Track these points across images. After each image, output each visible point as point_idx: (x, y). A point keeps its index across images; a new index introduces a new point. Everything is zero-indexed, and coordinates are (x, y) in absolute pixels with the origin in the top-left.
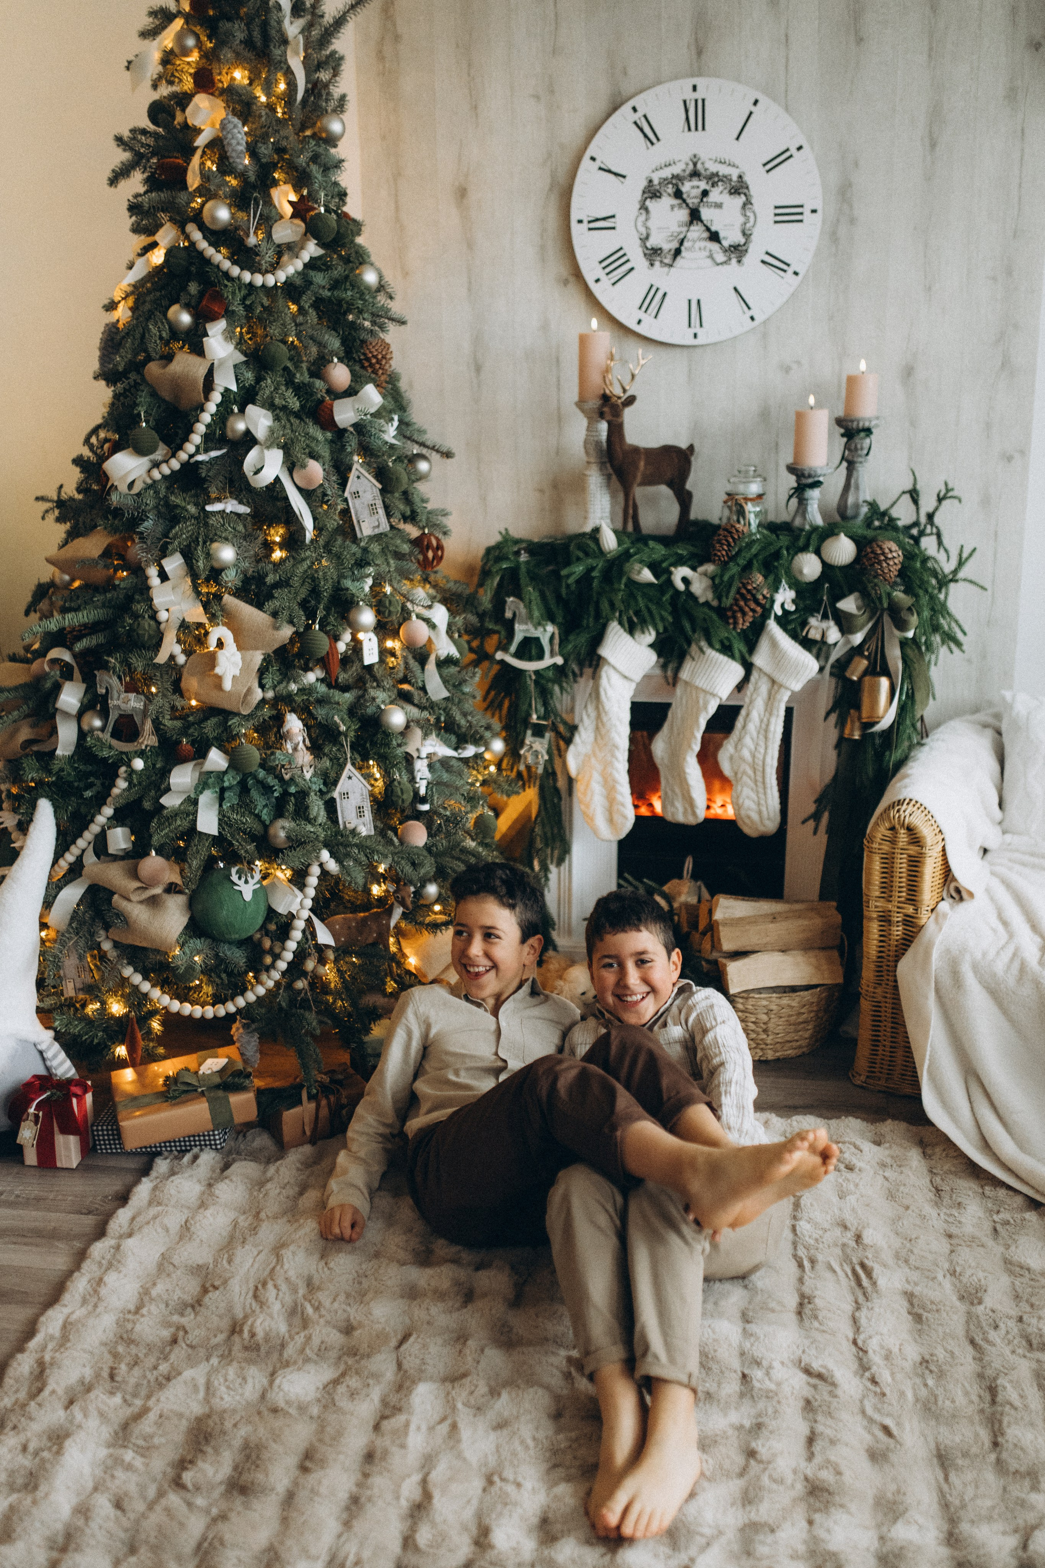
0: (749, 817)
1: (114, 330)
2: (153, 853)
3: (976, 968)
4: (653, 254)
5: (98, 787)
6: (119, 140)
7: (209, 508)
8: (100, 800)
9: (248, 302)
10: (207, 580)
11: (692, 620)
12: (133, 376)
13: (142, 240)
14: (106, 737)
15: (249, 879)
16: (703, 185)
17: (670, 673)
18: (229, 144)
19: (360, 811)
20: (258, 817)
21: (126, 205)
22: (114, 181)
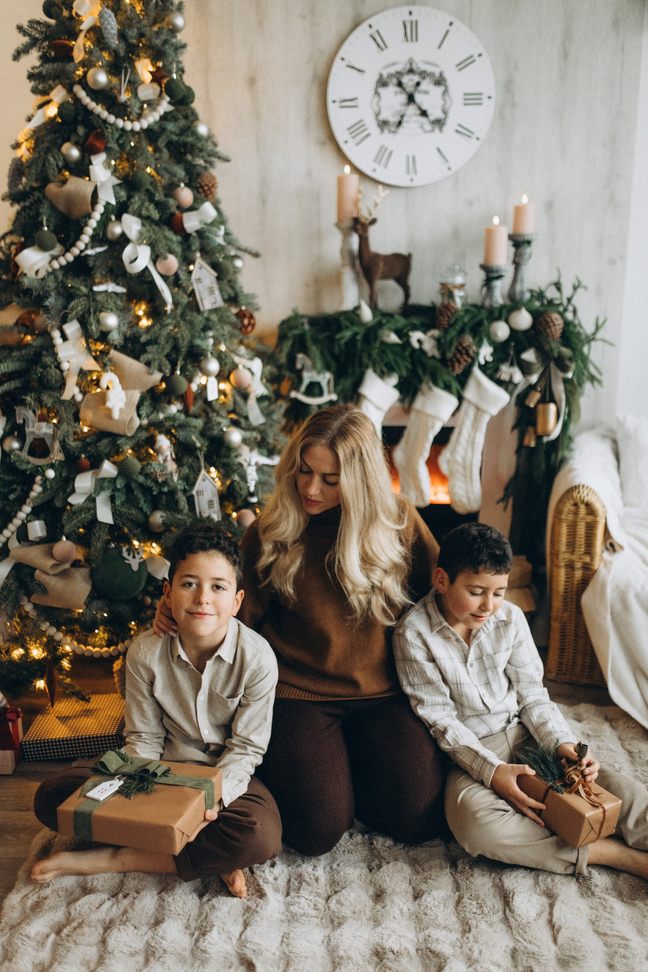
0: (461, 501)
1: (20, 163)
2: (64, 538)
3: (638, 597)
4: (383, 124)
5: (18, 492)
6: (20, 28)
7: (96, 289)
8: (21, 501)
9: (121, 142)
10: (96, 340)
11: (424, 367)
12: (37, 194)
13: (40, 99)
14: (24, 455)
15: (136, 555)
16: (416, 78)
17: (406, 405)
18: (105, 28)
19: (211, 503)
20: (141, 509)
21: (26, 74)
22: (17, 56)
